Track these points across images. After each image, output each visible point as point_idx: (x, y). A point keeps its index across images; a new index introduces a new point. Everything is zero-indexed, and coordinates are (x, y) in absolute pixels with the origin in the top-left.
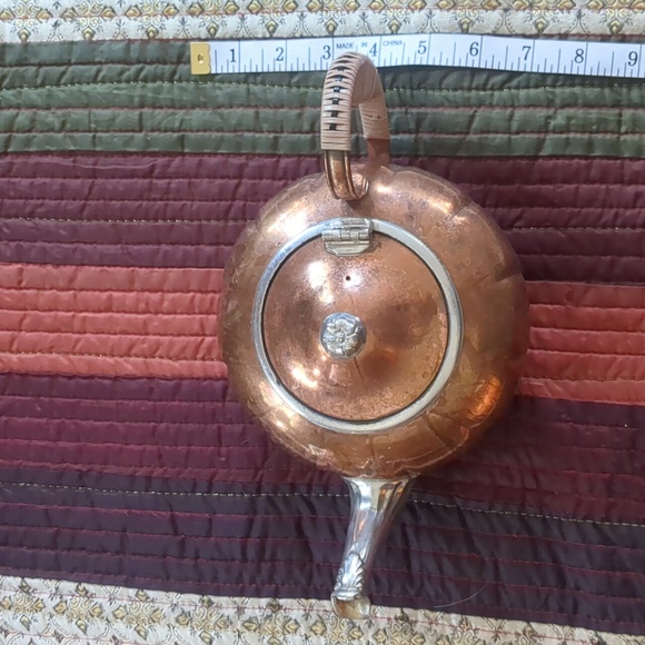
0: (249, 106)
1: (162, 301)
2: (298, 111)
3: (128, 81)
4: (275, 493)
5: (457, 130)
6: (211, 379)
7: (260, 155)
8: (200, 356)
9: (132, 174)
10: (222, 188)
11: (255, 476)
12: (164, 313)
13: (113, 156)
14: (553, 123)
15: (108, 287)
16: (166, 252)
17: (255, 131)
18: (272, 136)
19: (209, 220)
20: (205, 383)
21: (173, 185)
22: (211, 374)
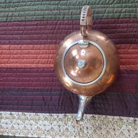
0: (58, 10)
1: (40, 52)
2: (68, 11)
3: (32, 5)
4: (65, 91)
5: (102, 13)
6: (51, 68)
7: (60, 20)
8: (48, 63)
9: (33, 25)
10: (52, 28)
11: (61, 88)
12: (40, 54)
13: (29, 21)
14: (122, 11)
15: (28, 49)
16: (41, 41)
17: (59, 15)
18: (63, 16)
19: (50, 34)
20: (50, 69)
21: (42, 27)
22: (51, 67)
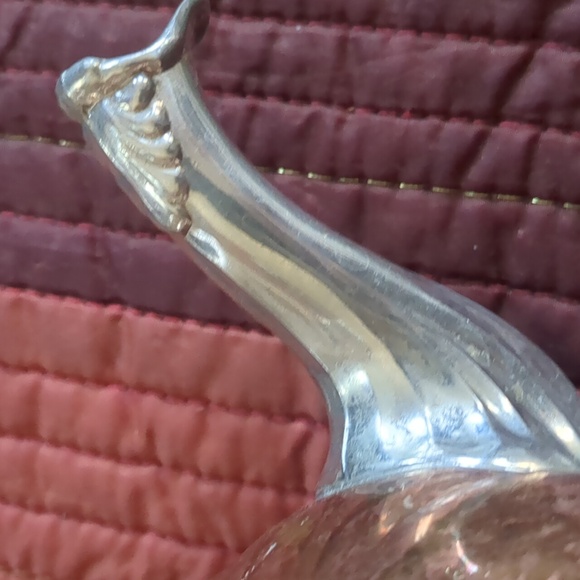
10: (460, 76)
15: (29, 357)
19: (393, 179)
21: (283, 45)
